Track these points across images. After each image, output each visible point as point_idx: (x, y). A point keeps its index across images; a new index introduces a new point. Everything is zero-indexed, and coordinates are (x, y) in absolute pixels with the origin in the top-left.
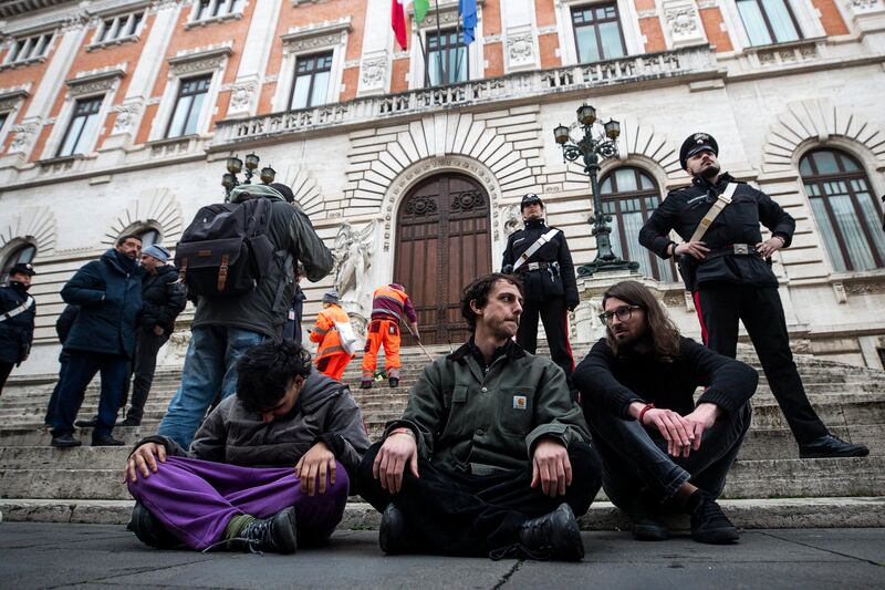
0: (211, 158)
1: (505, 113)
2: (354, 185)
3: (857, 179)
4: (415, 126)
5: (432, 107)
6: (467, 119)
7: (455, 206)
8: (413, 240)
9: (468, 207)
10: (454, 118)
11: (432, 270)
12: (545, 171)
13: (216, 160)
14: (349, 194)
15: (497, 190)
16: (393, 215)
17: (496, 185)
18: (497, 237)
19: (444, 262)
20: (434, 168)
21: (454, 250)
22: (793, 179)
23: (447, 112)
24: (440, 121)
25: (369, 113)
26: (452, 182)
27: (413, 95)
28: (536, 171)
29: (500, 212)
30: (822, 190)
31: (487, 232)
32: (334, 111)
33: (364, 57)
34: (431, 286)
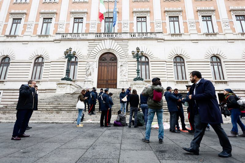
0: (55, 42)
1: (122, 41)
2: (89, 53)
3: (182, 63)
4: (103, 41)
5: (106, 38)
6: (114, 41)
7: (110, 60)
8: (102, 66)
9: (113, 60)
10: (111, 41)
11: (105, 72)
12: (128, 55)
13: (57, 43)
14: (89, 55)
15: (119, 58)
16: (98, 60)
17: (119, 57)
18: (118, 67)
19: (108, 71)
20: (106, 51)
21: (110, 69)
22: (172, 62)
23: (110, 39)
24: (108, 41)
25: (93, 37)
26: (110, 54)
27: (102, 34)
28: (127, 55)
29: (119, 62)
30: (176, 64)
31: (116, 66)
32: (85, 35)
33: (91, 21)
34: (105, 76)
